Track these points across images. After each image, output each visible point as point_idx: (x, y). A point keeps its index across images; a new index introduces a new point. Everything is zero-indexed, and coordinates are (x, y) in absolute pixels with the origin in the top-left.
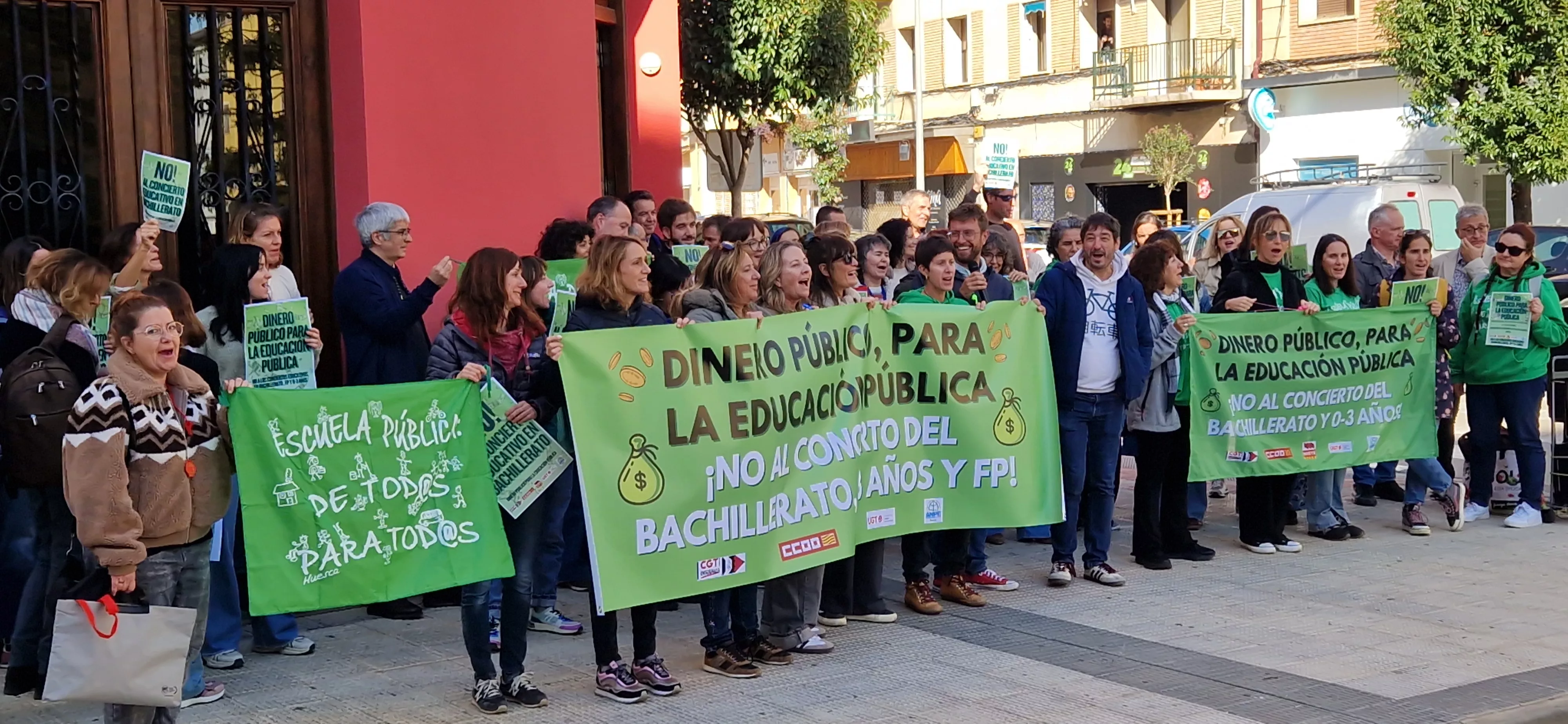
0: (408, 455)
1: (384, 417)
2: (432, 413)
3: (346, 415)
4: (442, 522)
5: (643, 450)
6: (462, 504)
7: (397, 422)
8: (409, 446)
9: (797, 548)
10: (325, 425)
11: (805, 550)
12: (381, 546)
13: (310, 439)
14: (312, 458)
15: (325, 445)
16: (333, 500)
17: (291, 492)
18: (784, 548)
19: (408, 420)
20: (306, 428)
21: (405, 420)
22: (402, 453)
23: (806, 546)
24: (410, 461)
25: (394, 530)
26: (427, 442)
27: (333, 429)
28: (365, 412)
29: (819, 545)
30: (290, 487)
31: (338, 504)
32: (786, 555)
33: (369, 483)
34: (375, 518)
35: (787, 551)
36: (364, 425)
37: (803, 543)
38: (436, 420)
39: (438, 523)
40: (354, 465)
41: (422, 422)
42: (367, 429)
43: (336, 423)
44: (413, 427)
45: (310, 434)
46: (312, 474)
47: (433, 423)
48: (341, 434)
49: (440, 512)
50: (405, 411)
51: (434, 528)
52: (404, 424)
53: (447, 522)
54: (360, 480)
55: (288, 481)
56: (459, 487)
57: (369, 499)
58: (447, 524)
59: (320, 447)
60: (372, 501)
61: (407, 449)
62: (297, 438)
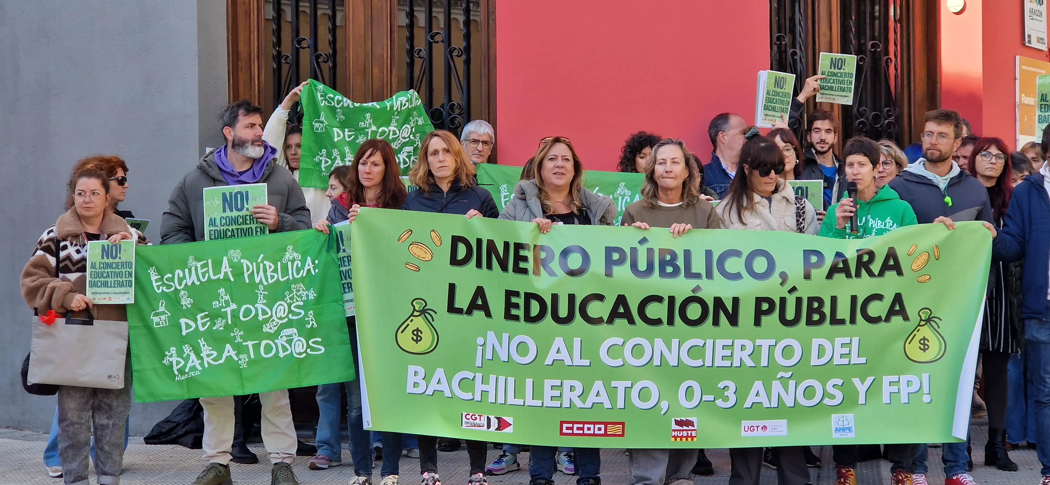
0: (265, 288)
1: (242, 261)
2: (288, 256)
3: (210, 261)
4: (296, 338)
5: (423, 312)
6: (313, 324)
7: (254, 264)
8: (267, 281)
9: (578, 429)
10: (193, 269)
11: (586, 432)
12: (237, 355)
13: (180, 281)
14: (182, 292)
15: (193, 283)
16: (200, 322)
17: (163, 317)
18: (565, 426)
19: (265, 262)
20: (179, 272)
21: (262, 262)
22: (261, 287)
23: (589, 429)
24: (266, 293)
25: (250, 344)
26: (282, 278)
27: (200, 271)
28: (225, 259)
29: (602, 432)
30: (164, 313)
31: (204, 325)
32: (565, 431)
33: (228, 310)
34: (232, 334)
35: (567, 428)
36: (226, 268)
37: (586, 426)
38: (293, 261)
39: (293, 339)
40: (217, 297)
41: (279, 263)
42: (229, 270)
43: (203, 267)
44: (270, 267)
45: (181, 275)
46: (184, 304)
47: (290, 263)
48: (207, 274)
49: (295, 330)
50: (262, 256)
51: (290, 342)
52: (261, 264)
53: (300, 338)
54: (222, 307)
55: (162, 309)
56: (312, 312)
57: (227, 322)
58: (299, 340)
59: (189, 284)
60: (230, 322)
61: (265, 283)
62: (172, 280)
